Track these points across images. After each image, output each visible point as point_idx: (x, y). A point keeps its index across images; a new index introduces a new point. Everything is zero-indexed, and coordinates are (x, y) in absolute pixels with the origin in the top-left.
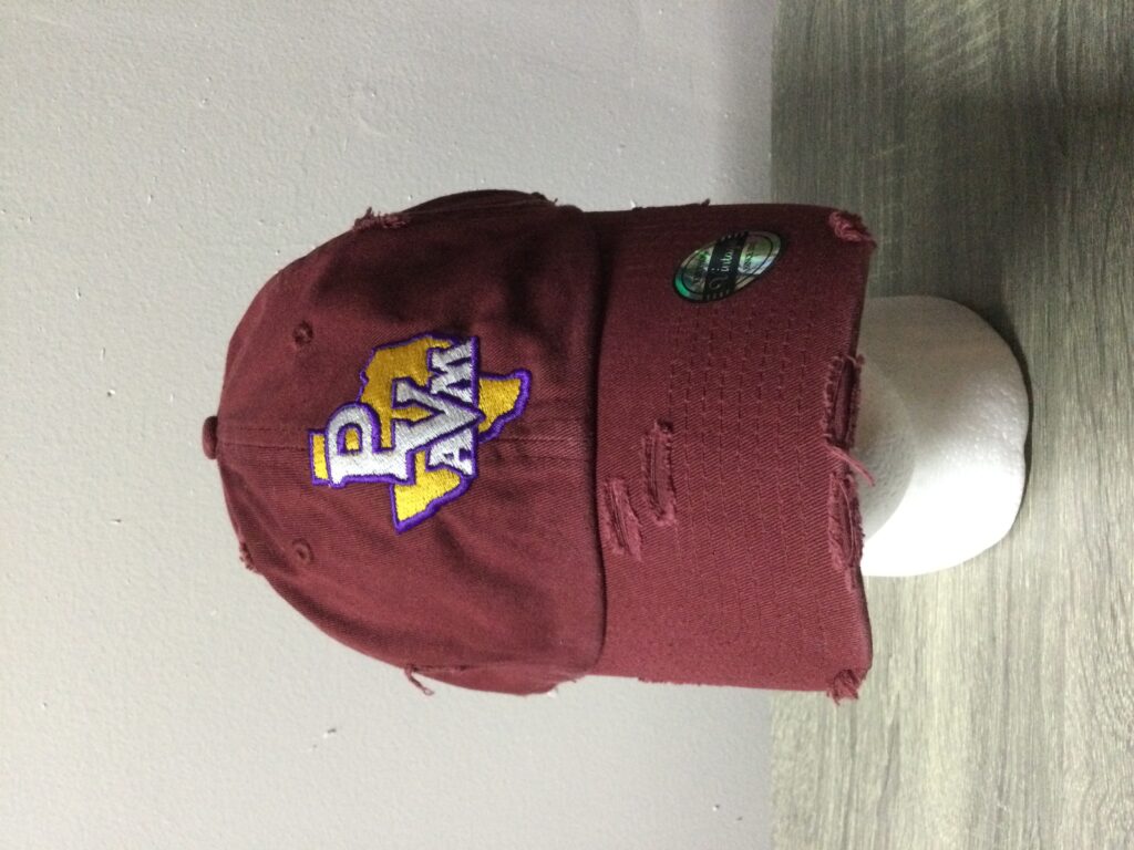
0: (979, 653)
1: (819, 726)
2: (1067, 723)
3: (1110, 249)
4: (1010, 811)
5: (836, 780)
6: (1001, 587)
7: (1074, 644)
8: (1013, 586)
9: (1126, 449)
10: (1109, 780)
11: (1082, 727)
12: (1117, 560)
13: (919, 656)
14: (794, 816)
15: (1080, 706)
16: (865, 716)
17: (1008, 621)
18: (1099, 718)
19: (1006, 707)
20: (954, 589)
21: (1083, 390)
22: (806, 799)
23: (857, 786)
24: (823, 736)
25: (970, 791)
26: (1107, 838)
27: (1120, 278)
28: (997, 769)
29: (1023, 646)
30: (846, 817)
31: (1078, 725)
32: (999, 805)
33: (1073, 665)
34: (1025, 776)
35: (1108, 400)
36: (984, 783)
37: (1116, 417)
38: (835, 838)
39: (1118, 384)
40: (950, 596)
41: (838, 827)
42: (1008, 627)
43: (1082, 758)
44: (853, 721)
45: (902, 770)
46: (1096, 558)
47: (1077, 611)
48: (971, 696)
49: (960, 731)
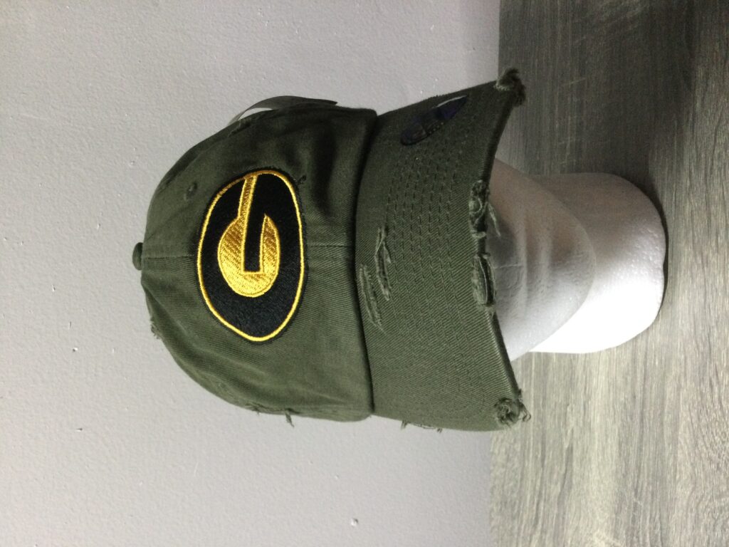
0: (625, 404)
1: (522, 447)
2: (679, 452)
3: (717, 152)
4: (642, 504)
5: (532, 481)
6: (640, 365)
7: (685, 402)
8: (648, 364)
9: (722, 281)
10: (705, 488)
11: (689, 454)
12: (715, 350)
13: (587, 405)
14: (504, 503)
15: (688, 441)
16: (551, 441)
17: (644, 385)
18: (700, 449)
19: (641, 440)
20: (610, 364)
21: (696, 242)
22: (513, 492)
23: (545, 485)
24: (524, 452)
26: (703, 523)
27: (723, 170)
28: (634, 478)
29: (653, 401)
30: (538, 504)
31: (687, 453)
33: (685, 415)
34: (652, 484)
35: (712, 249)
36: (626, 485)
37: (717, 259)
38: (530, 518)
39: (719, 238)
40: (607, 369)
41: (533, 511)
43: (688, 473)
44: (543, 444)
45: (574, 476)
46: (701, 348)
47: (688, 382)
48: (619, 432)
49: (611, 454)
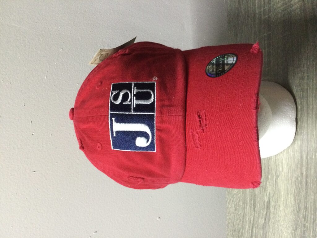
1: (243, 203)
4: (308, 226)
5: (249, 219)
6: (305, 158)
8: (309, 158)
13: (277, 180)
14: (234, 230)
22: (238, 225)
23: (256, 220)
24: (244, 206)
25: (294, 220)
28: (303, 212)
30: (252, 229)
32: (304, 223)
34: (313, 214)
36: (299, 217)
38: (248, 236)
40: (287, 162)
41: (249, 233)
42: (307, 170)
45: (271, 214)
48: (294, 191)
49: (291, 202)
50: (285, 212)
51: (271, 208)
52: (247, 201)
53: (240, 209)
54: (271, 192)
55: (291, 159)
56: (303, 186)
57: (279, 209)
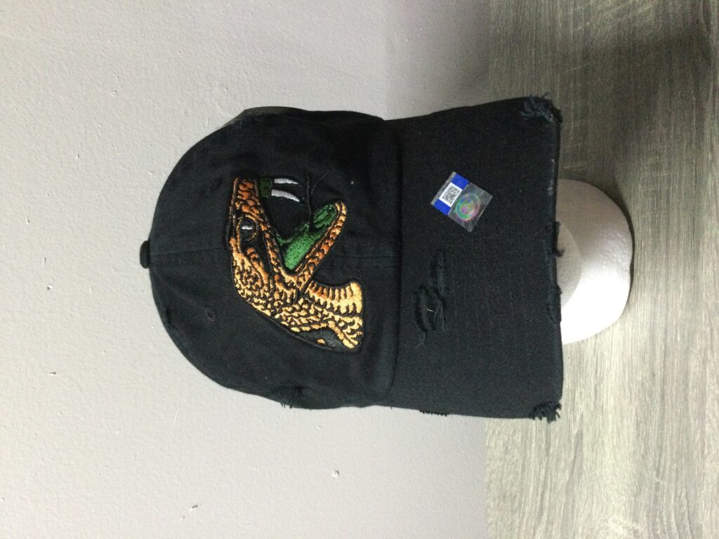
32: (656, 480)
42: (665, 366)
50: (614, 456)
51: (584, 449)
52: (531, 434)
53: (516, 451)
54: (585, 414)
55: (630, 343)
56: (655, 401)
57: (602, 451)
